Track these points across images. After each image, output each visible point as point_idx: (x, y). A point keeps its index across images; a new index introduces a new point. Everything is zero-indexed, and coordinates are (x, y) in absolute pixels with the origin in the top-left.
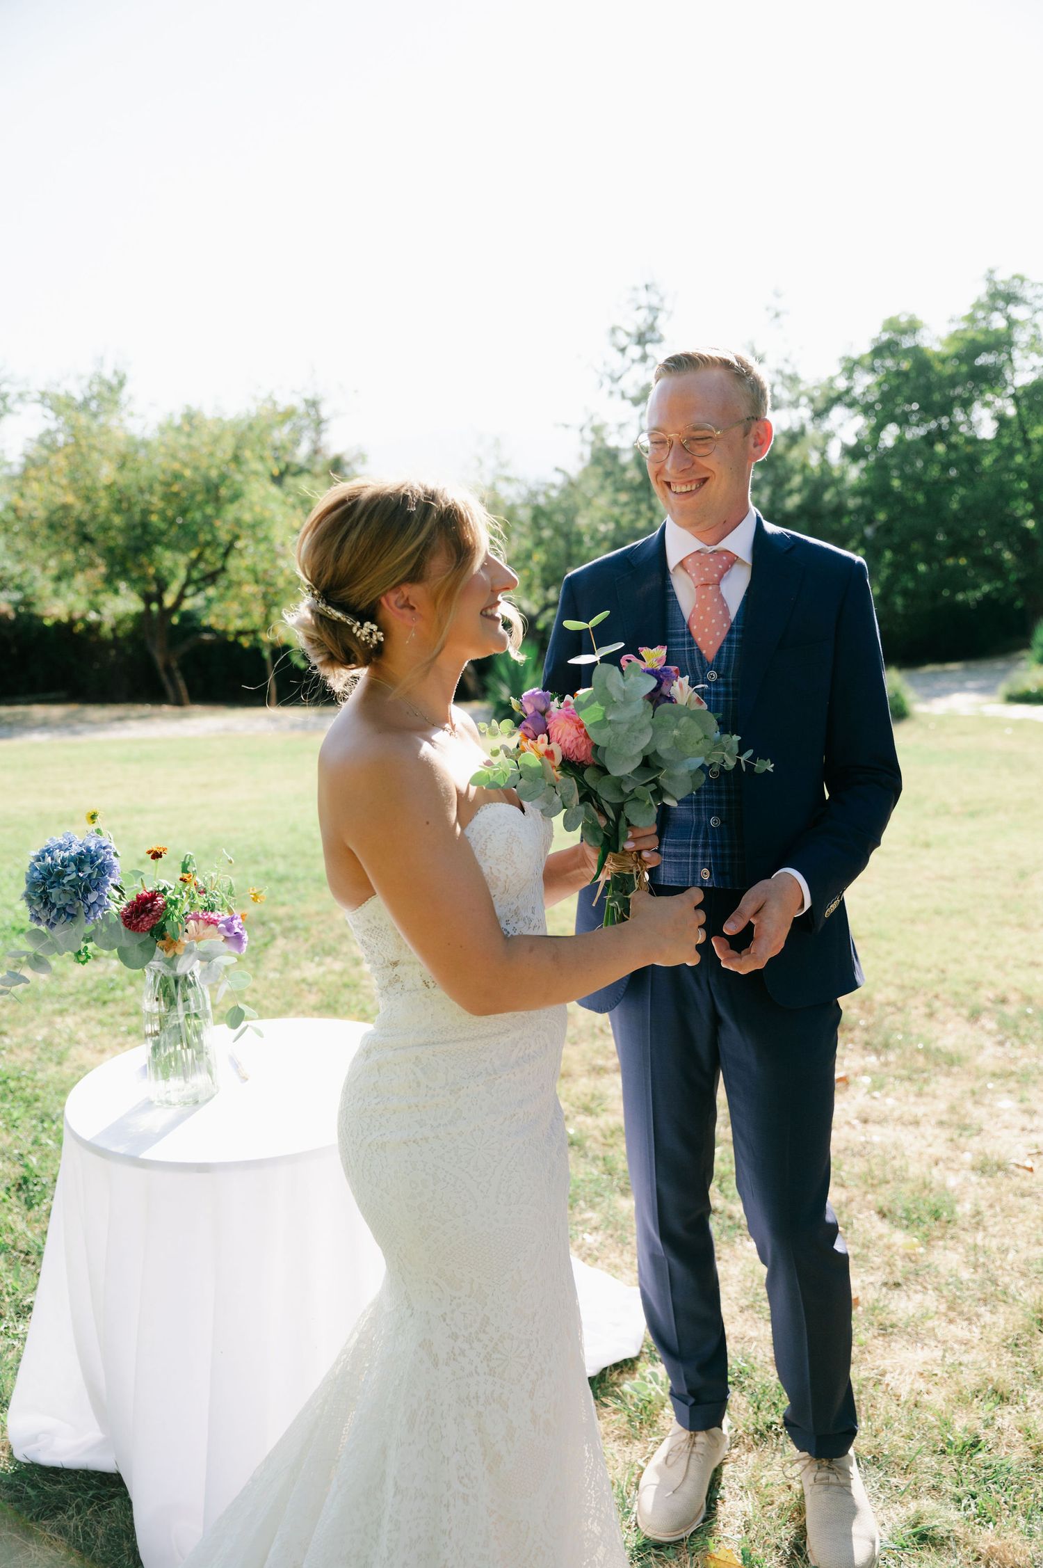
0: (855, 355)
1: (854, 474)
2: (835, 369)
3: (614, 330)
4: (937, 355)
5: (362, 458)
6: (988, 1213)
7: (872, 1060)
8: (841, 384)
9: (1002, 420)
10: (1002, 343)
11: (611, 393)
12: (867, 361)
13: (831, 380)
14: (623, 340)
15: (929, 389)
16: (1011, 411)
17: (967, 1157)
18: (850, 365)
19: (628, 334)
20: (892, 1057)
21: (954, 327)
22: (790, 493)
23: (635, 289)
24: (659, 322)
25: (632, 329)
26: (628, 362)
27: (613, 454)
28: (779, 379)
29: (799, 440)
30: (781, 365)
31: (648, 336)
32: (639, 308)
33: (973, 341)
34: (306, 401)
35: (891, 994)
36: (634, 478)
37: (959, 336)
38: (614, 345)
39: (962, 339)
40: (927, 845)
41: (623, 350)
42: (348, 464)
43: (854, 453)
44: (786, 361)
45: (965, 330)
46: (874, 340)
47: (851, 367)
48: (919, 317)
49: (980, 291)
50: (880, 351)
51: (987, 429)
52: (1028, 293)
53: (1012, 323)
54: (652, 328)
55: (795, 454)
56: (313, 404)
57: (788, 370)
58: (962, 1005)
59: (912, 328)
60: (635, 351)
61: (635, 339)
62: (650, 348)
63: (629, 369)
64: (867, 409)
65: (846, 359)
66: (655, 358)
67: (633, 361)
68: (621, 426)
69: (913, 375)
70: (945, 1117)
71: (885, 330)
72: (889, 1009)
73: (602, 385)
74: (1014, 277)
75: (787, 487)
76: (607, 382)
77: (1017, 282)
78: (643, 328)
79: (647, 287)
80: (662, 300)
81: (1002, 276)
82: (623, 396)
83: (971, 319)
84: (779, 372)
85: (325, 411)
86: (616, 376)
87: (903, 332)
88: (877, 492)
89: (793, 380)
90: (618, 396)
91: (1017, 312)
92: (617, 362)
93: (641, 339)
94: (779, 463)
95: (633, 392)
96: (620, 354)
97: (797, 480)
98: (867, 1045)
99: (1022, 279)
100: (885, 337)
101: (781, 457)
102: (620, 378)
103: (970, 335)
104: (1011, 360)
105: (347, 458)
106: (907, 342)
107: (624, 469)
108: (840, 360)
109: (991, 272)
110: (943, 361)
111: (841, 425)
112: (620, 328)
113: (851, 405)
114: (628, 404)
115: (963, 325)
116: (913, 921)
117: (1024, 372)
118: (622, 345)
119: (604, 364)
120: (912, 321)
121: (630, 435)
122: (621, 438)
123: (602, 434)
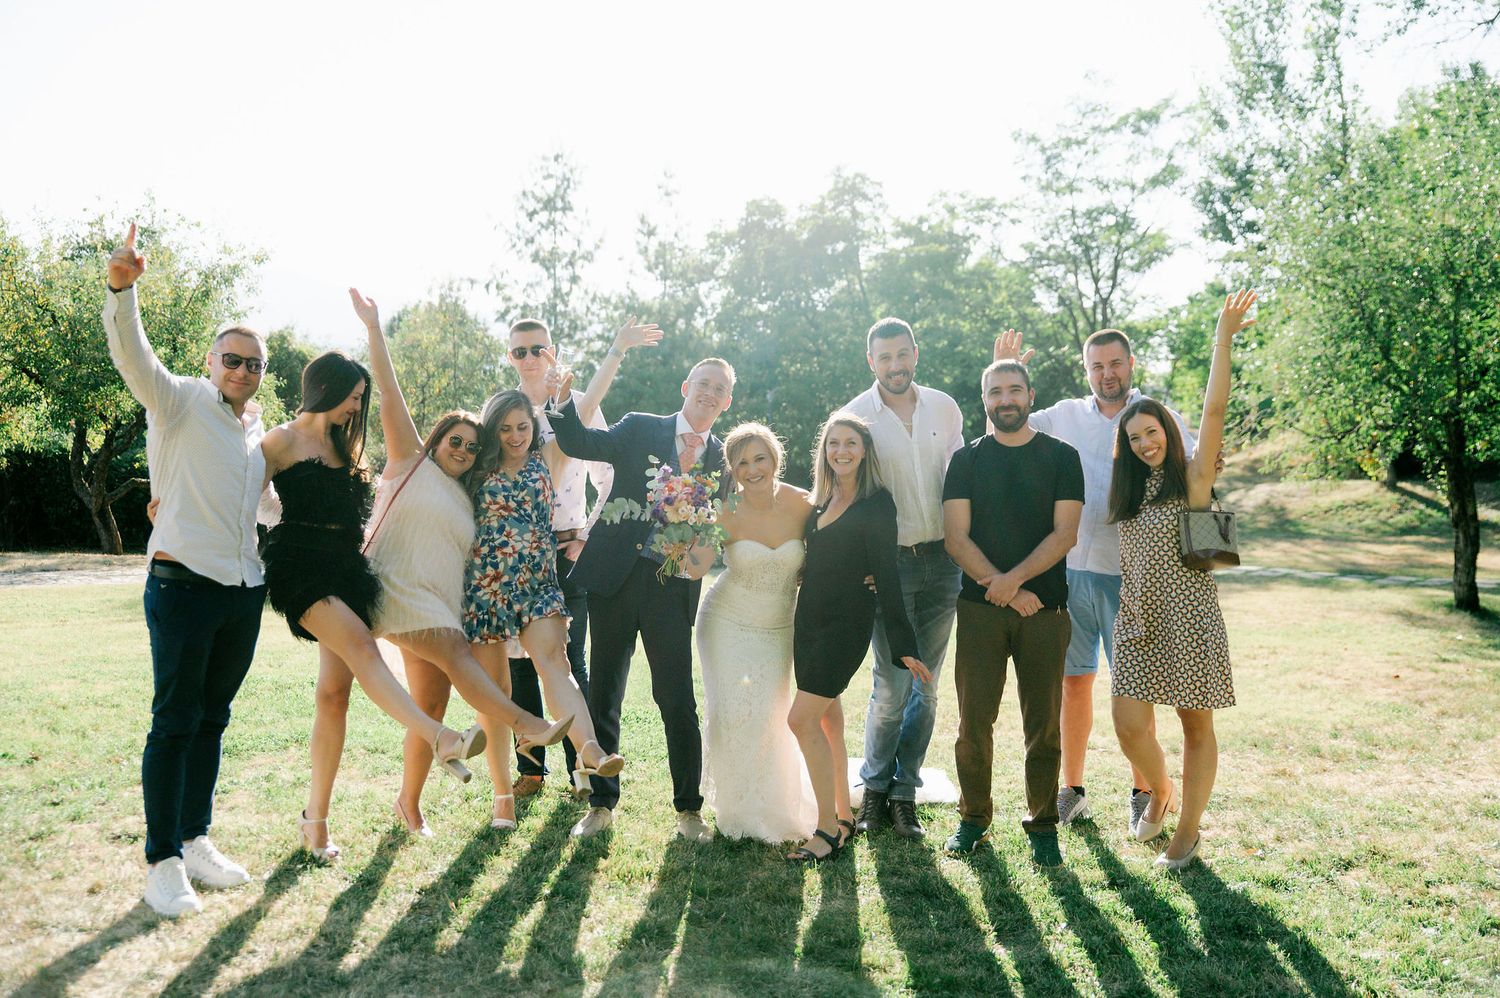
0: (723, 231)
3: (524, 194)
4: (800, 240)
8: (708, 259)
10: (851, 234)
12: (736, 238)
13: (699, 254)
14: (532, 205)
19: (538, 200)
21: (804, 214)
23: (544, 158)
24: (568, 191)
25: (546, 198)
26: (538, 227)
30: (671, 238)
31: (559, 204)
32: (549, 176)
38: (524, 208)
41: (531, 215)
44: (676, 235)
45: (816, 217)
46: (740, 220)
47: (719, 242)
48: (780, 202)
49: (828, 185)
50: (745, 231)
52: (870, 191)
53: (855, 214)
54: (563, 196)
59: (776, 211)
60: (543, 217)
61: (541, 205)
62: (558, 215)
63: (539, 232)
65: (715, 235)
66: (561, 223)
67: (542, 225)
71: (750, 212)
73: (514, 246)
74: (857, 175)
76: (521, 244)
77: (858, 180)
78: (553, 195)
79: (556, 159)
80: (571, 171)
81: (848, 173)
82: (535, 257)
83: (821, 208)
86: (528, 237)
87: (769, 214)
90: (530, 260)
91: (861, 206)
92: (531, 227)
93: (549, 204)
95: (542, 255)
96: (529, 218)
99: (864, 179)
100: (751, 218)
102: (532, 241)
106: (769, 224)
108: (709, 236)
109: (838, 169)
110: (805, 244)
112: (533, 192)
114: (539, 265)
115: (814, 213)
117: (867, 257)
118: (531, 210)
119: (518, 226)
120: (777, 206)
121: (541, 296)
122: (528, 296)
123: (507, 292)
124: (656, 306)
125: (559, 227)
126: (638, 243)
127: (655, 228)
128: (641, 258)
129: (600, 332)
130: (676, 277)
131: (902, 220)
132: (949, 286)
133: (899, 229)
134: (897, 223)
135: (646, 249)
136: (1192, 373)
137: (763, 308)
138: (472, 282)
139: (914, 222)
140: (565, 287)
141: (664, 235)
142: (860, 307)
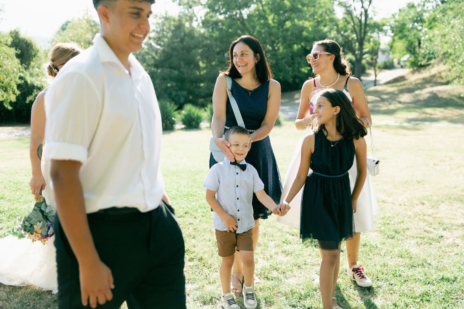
124: (177, 18)
130: (184, 4)
132: (300, 6)
136: (401, 41)
137: (222, 17)
142: (262, 16)
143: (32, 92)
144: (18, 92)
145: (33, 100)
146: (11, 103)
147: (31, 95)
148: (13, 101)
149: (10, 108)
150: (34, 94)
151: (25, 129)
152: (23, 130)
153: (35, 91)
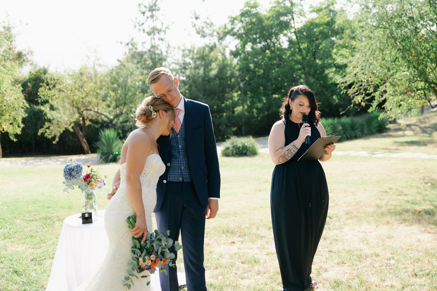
0: (234, 15)
1: (235, 61)
2: (227, 21)
3: (139, 5)
4: (265, 16)
5: (31, 53)
6: (267, 261)
7: (241, 239)
8: (229, 27)
9: (291, 41)
10: (289, 12)
11: (139, 30)
12: (239, 18)
13: (225, 25)
14: (144, 9)
15: (263, 29)
16: (294, 37)
17: (264, 253)
18: (232, 19)
19: (145, 7)
20: (246, 238)
21: (271, 5)
22: (211, 70)
24: (157, 3)
25: (148, 6)
26: (146, 18)
27: (141, 55)
28: (205, 25)
29: (214, 49)
31: (154, 8)
33: (278, 11)
34: (4, 28)
35: (247, 225)
36: (149, 65)
37: (273, 9)
38: (140, 11)
39: (274, 11)
40: (260, 191)
41: (144, 13)
42: (25, 55)
43: (235, 54)
44: (208, 18)
45: (275, 7)
46: (241, 10)
47: (233, 20)
50: (243, 15)
51: (285, 45)
53: (293, 4)
54: (155, 5)
55: (212, 54)
56: (8, 29)
57: (208, 22)
58: (267, 226)
59: (255, 6)
60: (148, 14)
61: (148, 9)
62: (154, 12)
63: (146, 20)
64: (240, 37)
65: (231, 17)
66: (157, 17)
67: (148, 18)
68: (144, 43)
69: (256, 23)
70: (259, 247)
71: (245, 7)
72: (246, 229)
73: (135, 27)
75: (210, 67)
76: (137, 25)
78: (151, 4)
82: (144, 30)
83: (278, 2)
84: (206, 22)
85: (13, 32)
86: (141, 23)
87: (252, 7)
88: (245, 69)
89: (211, 25)
90: (142, 31)
92: (142, 18)
93: (151, 9)
94: (206, 58)
95: (147, 30)
96: (142, 15)
97: (214, 65)
98: (239, 236)
100: (245, 9)
101: (207, 56)
102: (143, 24)
103: (277, 9)
104: (293, 18)
105: (24, 53)
106: (254, 11)
107: (145, 60)
108: (229, 17)
110: (268, 19)
111: (230, 43)
112: (142, 4)
113: (234, 35)
114: (146, 34)
115: (274, 5)
116: (254, 210)
117: (298, 23)
118: (143, 11)
119: (136, 19)
120: (256, 3)
121: (148, 47)
122: (144, 48)
123: (135, 46)
125: (155, 18)
126: (192, 22)
127: (199, 15)
128: (194, 29)
129: (173, 61)
131: (313, 5)
133: (311, 9)
134: (311, 7)
135: (195, 25)
138: (121, 43)
139: (318, 6)
140: (157, 42)
141: (202, 19)
143: (44, 124)
144: (22, 125)
145: (44, 132)
146: (16, 136)
147: (43, 127)
148: (19, 134)
149: (15, 140)
150: (45, 127)
151: (34, 159)
152: (32, 160)
153: (46, 123)
